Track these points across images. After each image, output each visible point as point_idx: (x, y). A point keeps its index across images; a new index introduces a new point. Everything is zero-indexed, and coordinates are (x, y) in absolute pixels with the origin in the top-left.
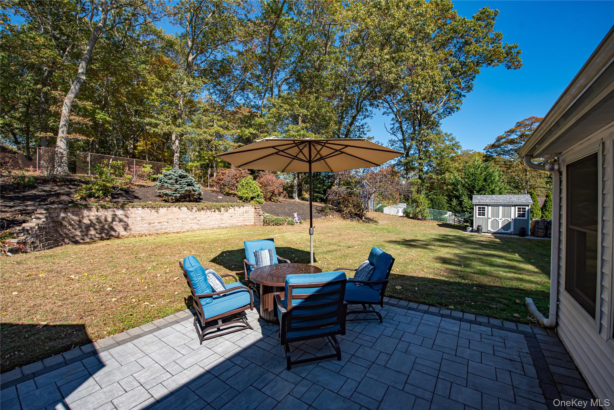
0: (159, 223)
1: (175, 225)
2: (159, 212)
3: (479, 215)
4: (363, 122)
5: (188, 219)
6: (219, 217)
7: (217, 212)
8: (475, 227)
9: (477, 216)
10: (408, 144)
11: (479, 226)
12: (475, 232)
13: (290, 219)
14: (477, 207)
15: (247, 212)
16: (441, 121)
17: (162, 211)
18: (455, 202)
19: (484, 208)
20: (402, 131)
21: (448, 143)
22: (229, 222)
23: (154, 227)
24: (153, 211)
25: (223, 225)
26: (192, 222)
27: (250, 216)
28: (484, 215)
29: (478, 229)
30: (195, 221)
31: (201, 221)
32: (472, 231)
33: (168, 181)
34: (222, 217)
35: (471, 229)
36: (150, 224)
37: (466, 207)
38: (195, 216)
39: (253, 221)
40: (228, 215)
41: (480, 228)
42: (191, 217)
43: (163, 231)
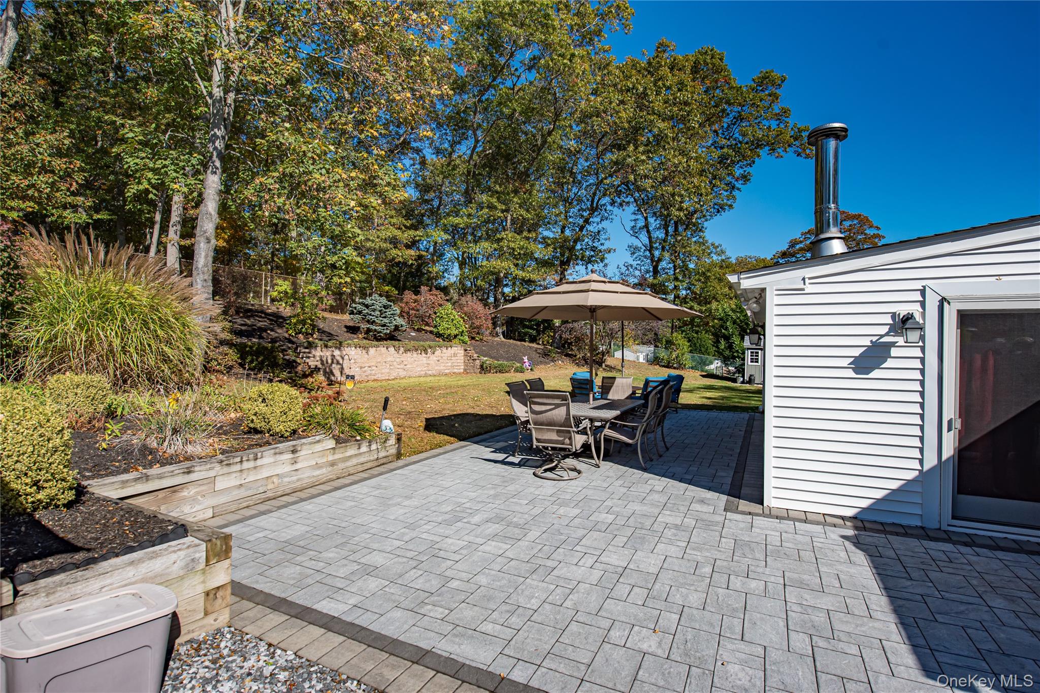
0: (369, 367)
1: (383, 371)
2: (369, 353)
3: (751, 362)
4: (600, 226)
5: (395, 363)
6: (425, 362)
7: (424, 355)
8: (747, 378)
9: (750, 363)
10: (657, 253)
11: (751, 376)
12: (746, 383)
13: (519, 365)
14: (749, 351)
15: (455, 355)
16: (706, 224)
17: (372, 351)
18: (723, 344)
19: (758, 353)
20: (648, 232)
21: (715, 257)
22: (436, 368)
23: (365, 372)
24: (364, 351)
25: (430, 372)
26: (399, 367)
27: (459, 361)
28: (757, 362)
29: (750, 379)
30: (402, 366)
31: (408, 366)
32: (743, 382)
33: (373, 313)
34: (429, 362)
35: (742, 379)
36: (361, 368)
37: (737, 351)
38: (402, 359)
39: (463, 367)
40: (435, 358)
41: (753, 378)
42: (398, 360)
43: (373, 378)
